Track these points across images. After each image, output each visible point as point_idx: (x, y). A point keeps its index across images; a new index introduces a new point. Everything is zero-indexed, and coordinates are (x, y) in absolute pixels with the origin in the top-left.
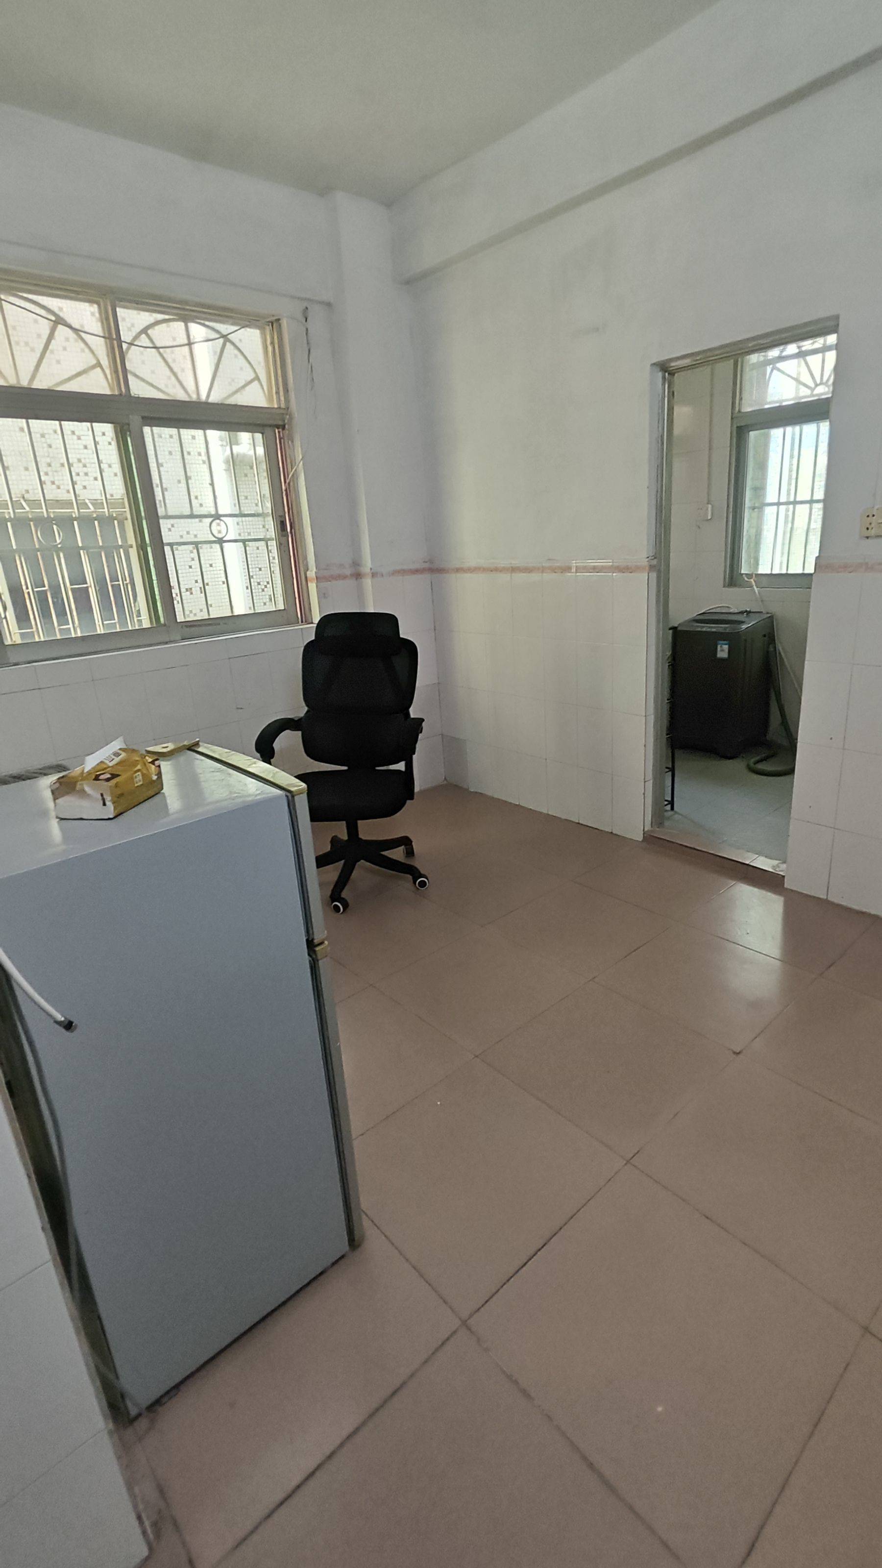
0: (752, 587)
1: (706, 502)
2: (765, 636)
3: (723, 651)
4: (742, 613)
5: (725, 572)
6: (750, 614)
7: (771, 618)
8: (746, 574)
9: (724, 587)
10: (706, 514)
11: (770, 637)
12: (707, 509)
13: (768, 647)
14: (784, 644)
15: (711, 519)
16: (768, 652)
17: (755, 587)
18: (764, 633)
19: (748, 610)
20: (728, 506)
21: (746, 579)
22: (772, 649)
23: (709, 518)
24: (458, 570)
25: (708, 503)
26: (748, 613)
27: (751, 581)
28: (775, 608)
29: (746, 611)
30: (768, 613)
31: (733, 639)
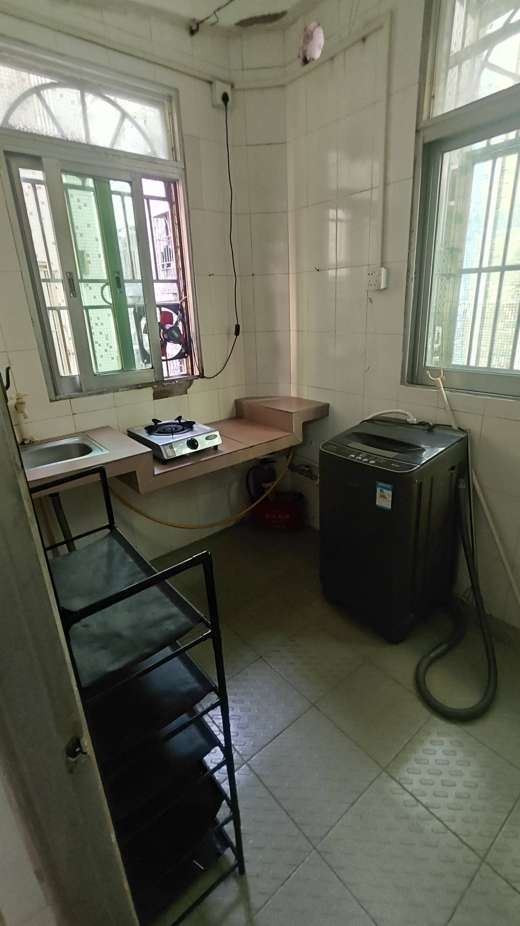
0: (439, 388)
1: (379, 263)
2: (453, 468)
3: (384, 499)
5: (402, 363)
7: (466, 439)
8: (433, 368)
9: (401, 384)
10: (378, 282)
11: (461, 467)
12: (380, 275)
13: (457, 482)
15: (384, 289)
16: (457, 490)
17: (443, 389)
20: (408, 271)
21: (432, 376)
22: (462, 486)
23: (382, 287)
25: (382, 266)
27: (438, 380)
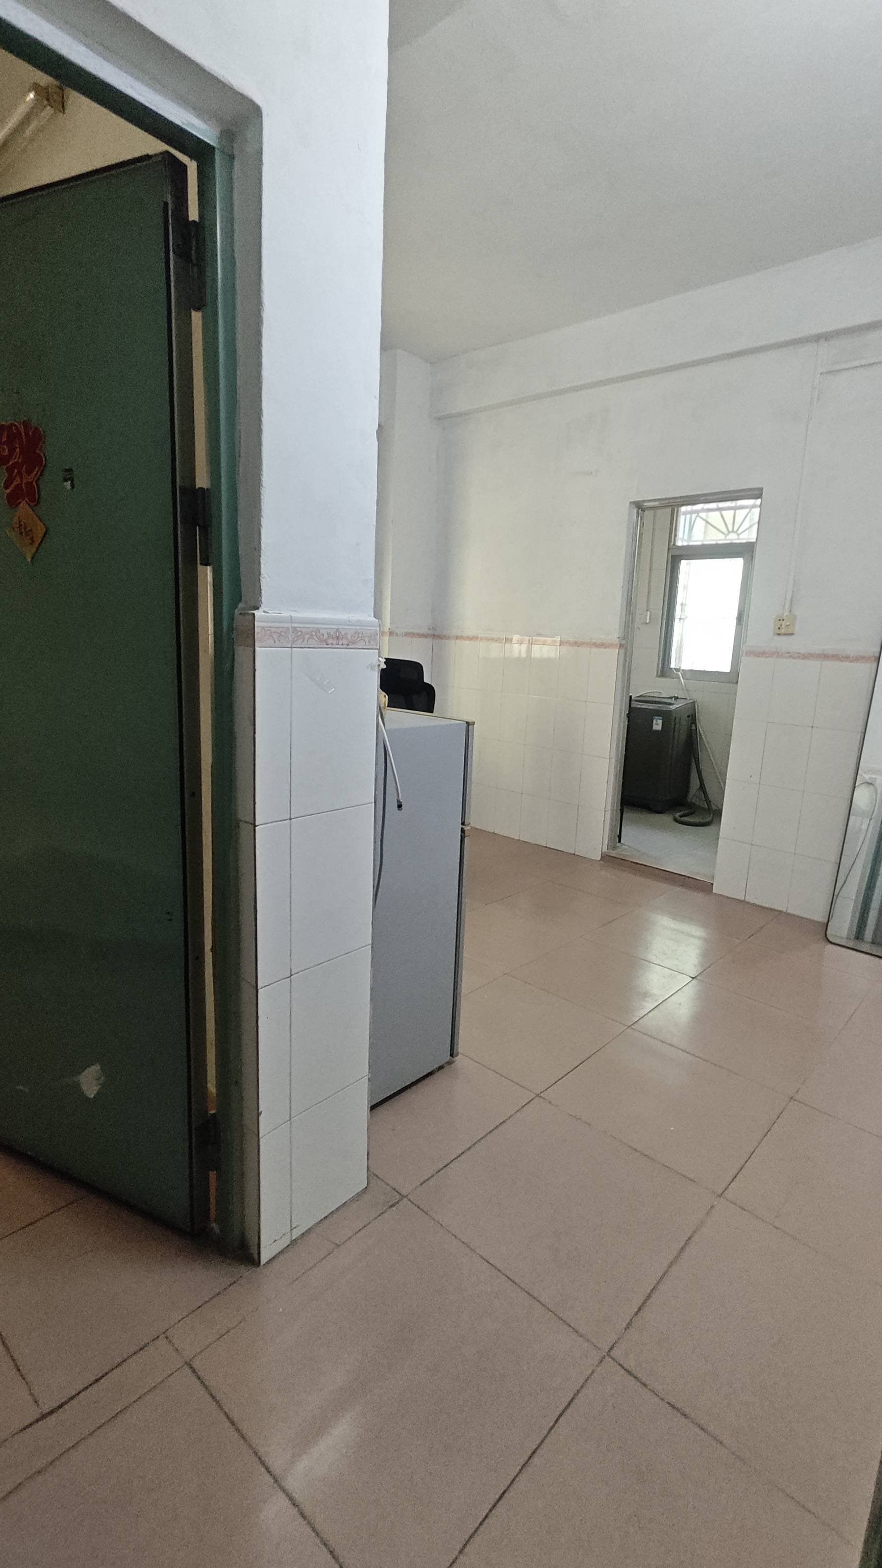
0: (679, 678)
1: (645, 609)
2: (688, 717)
3: (658, 725)
4: (671, 698)
5: (658, 665)
6: (678, 700)
7: (694, 703)
8: (675, 669)
9: (657, 676)
10: (645, 619)
11: (693, 718)
12: (647, 615)
13: (691, 726)
14: (704, 726)
15: (649, 622)
17: (681, 678)
18: (688, 714)
19: (676, 695)
20: (662, 615)
21: (675, 672)
22: (693, 728)
24: (457, 638)
25: (647, 610)
26: (677, 698)
27: (678, 675)
28: (696, 696)
29: (674, 697)
30: (690, 699)
31: (666, 716)
